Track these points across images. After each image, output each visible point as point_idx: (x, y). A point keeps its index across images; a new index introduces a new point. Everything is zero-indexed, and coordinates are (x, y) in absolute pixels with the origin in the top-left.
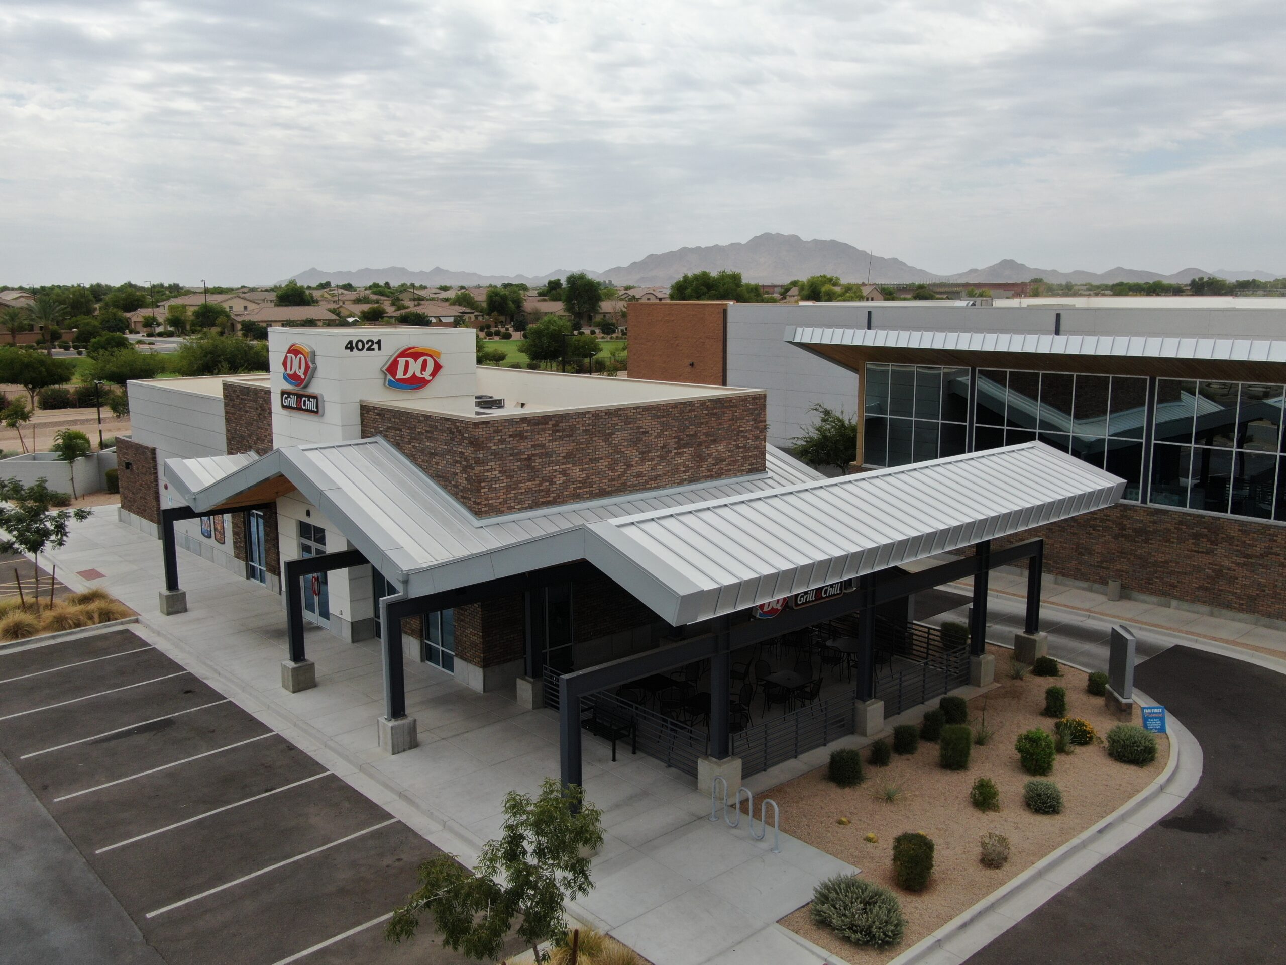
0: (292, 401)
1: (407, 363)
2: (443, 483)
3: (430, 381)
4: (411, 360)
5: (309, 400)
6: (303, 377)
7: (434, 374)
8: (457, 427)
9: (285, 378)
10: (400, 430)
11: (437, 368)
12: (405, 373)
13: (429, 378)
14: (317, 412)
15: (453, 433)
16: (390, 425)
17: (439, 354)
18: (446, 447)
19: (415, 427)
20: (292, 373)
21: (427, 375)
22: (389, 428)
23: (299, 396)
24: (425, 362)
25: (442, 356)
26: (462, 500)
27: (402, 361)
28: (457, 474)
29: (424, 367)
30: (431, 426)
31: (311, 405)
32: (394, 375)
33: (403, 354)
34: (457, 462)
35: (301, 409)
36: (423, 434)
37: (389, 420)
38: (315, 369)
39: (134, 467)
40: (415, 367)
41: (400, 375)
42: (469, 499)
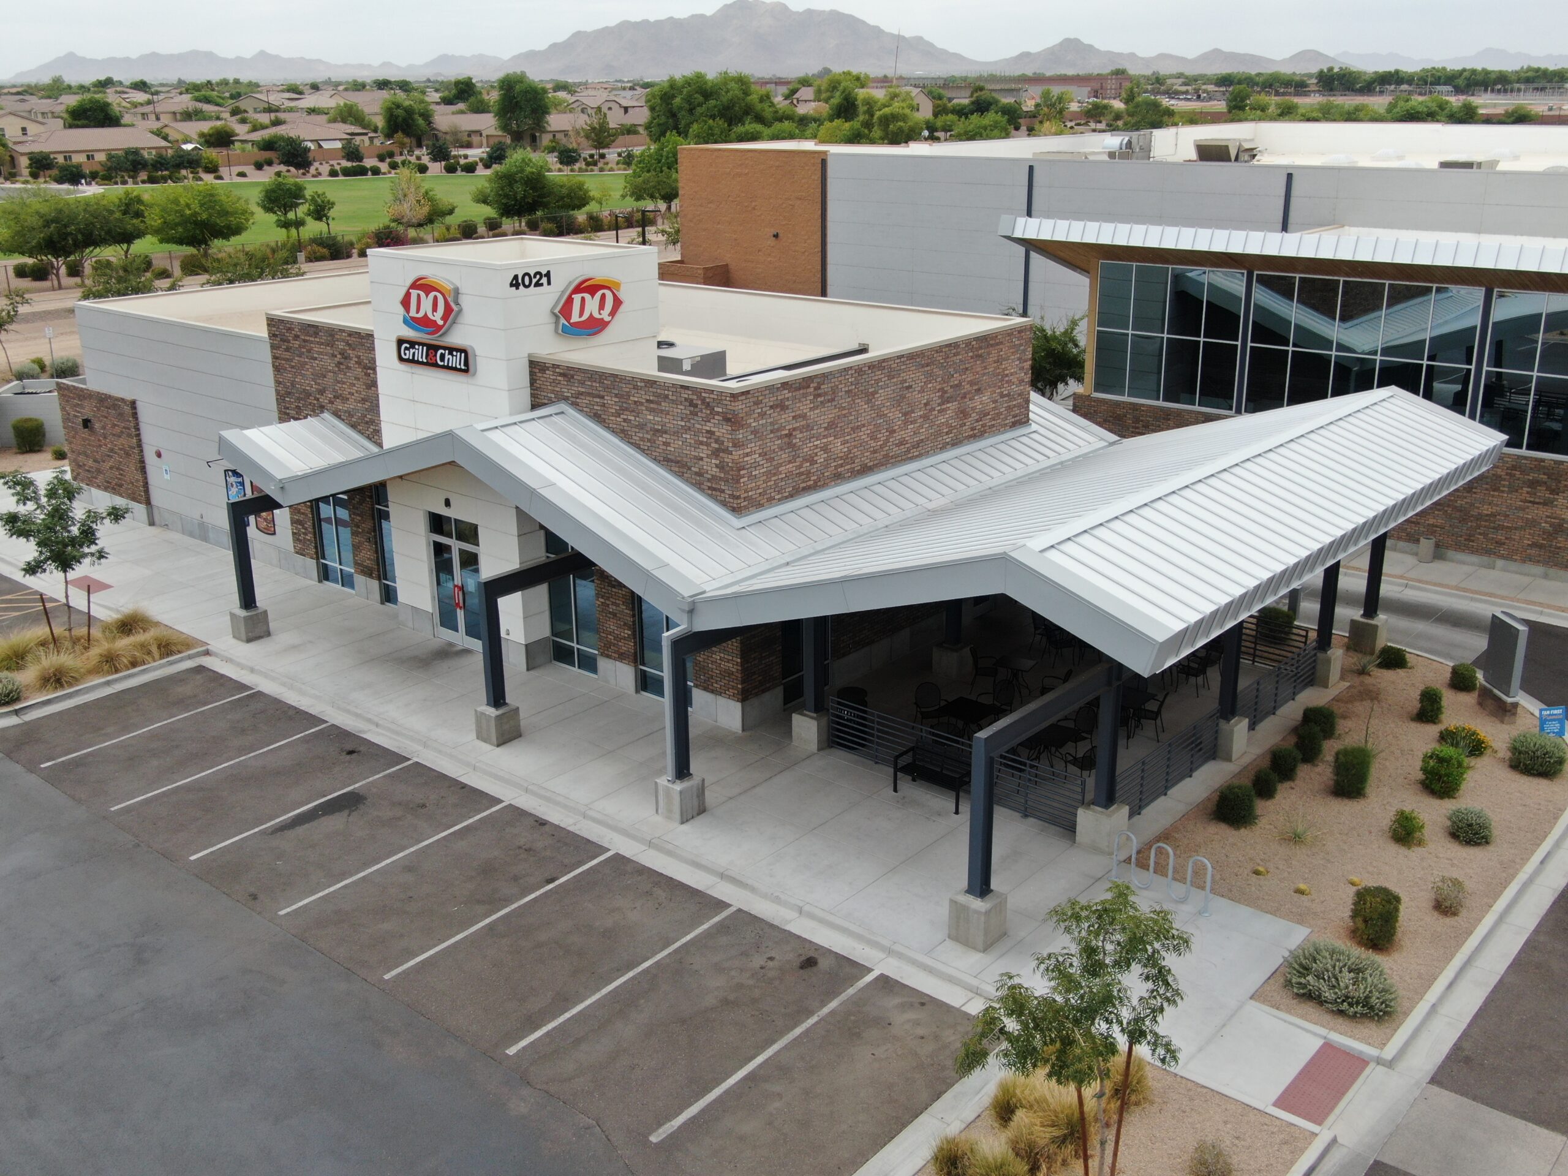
0: (420, 353)
1: (583, 299)
2: (677, 469)
3: (609, 322)
4: (587, 296)
5: (451, 353)
6: (441, 323)
7: (613, 313)
8: (703, 400)
9: (405, 322)
10: (602, 397)
11: (617, 303)
12: (581, 314)
13: (607, 319)
14: (466, 371)
15: (696, 406)
16: (583, 390)
17: (618, 285)
18: (683, 424)
19: (628, 395)
20: (420, 315)
21: (605, 315)
22: (582, 394)
23: (432, 348)
24: (603, 297)
25: (622, 288)
26: (710, 492)
27: (577, 298)
28: (701, 459)
29: (602, 306)
30: (659, 395)
31: (455, 360)
32: (568, 317)
33: (578, 289)
34: (701, 443)
35: (436, 365)
36: (642, 404)
37: (582, 383)
38: (460, 311)
39: (97, 426)
40: (592, 304)
41: (575, 318)
42: (723, 491)
